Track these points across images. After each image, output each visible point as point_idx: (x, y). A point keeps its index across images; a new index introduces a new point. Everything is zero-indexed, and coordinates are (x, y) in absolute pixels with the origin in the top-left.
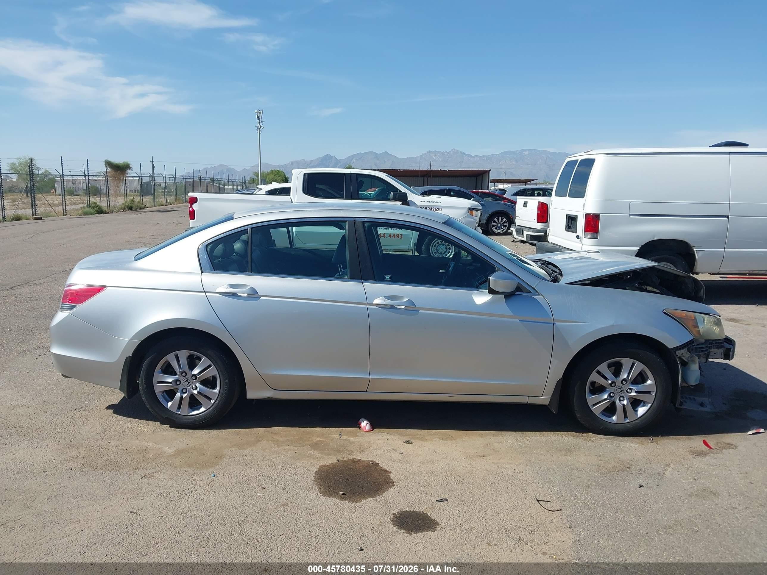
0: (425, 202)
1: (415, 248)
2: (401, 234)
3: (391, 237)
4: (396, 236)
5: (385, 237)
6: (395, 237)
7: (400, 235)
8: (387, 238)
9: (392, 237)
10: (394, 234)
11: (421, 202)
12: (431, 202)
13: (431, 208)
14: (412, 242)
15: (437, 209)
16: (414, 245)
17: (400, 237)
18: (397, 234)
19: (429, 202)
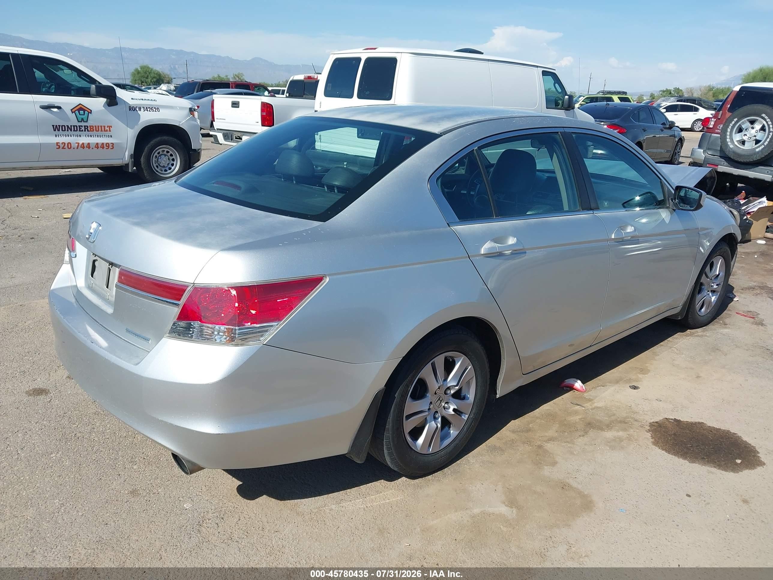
0: (137, 99)
1: (132, 161)
2: (111, 143)
3: (98, 148)
4: (105, 146)
5: (89, 148)
6: (103, 148)
7: (111, 145)
8: (93, 148)
9: (100, 147)
10: (103, 144)
11: (132, 99)
12: (145, 100)
13: (147, 108)
14: (127, 153)
15: (154, 110)
16: (130, 157)
17: (111, 147)
18: (107, 143)
19: (142, 99)
